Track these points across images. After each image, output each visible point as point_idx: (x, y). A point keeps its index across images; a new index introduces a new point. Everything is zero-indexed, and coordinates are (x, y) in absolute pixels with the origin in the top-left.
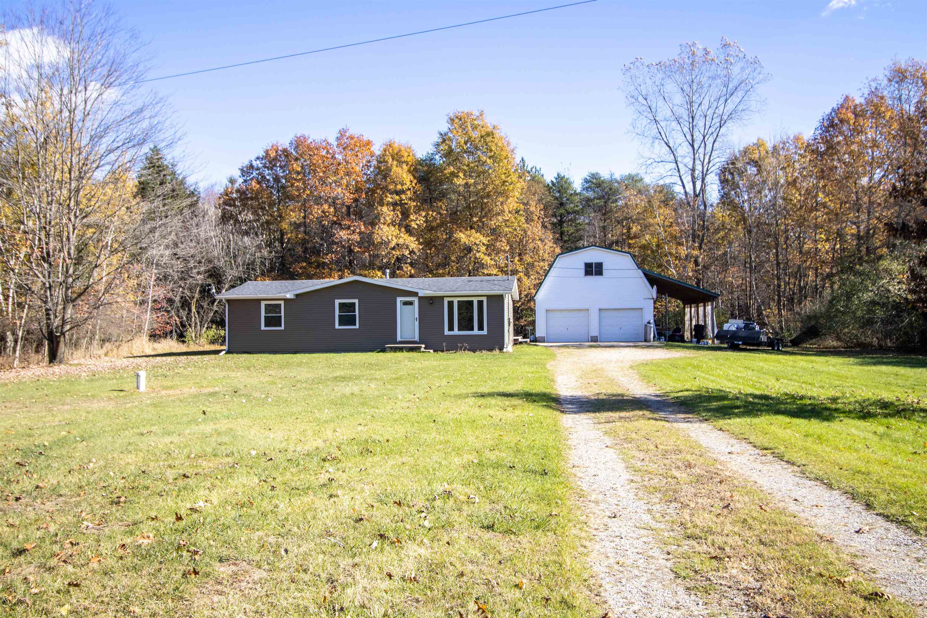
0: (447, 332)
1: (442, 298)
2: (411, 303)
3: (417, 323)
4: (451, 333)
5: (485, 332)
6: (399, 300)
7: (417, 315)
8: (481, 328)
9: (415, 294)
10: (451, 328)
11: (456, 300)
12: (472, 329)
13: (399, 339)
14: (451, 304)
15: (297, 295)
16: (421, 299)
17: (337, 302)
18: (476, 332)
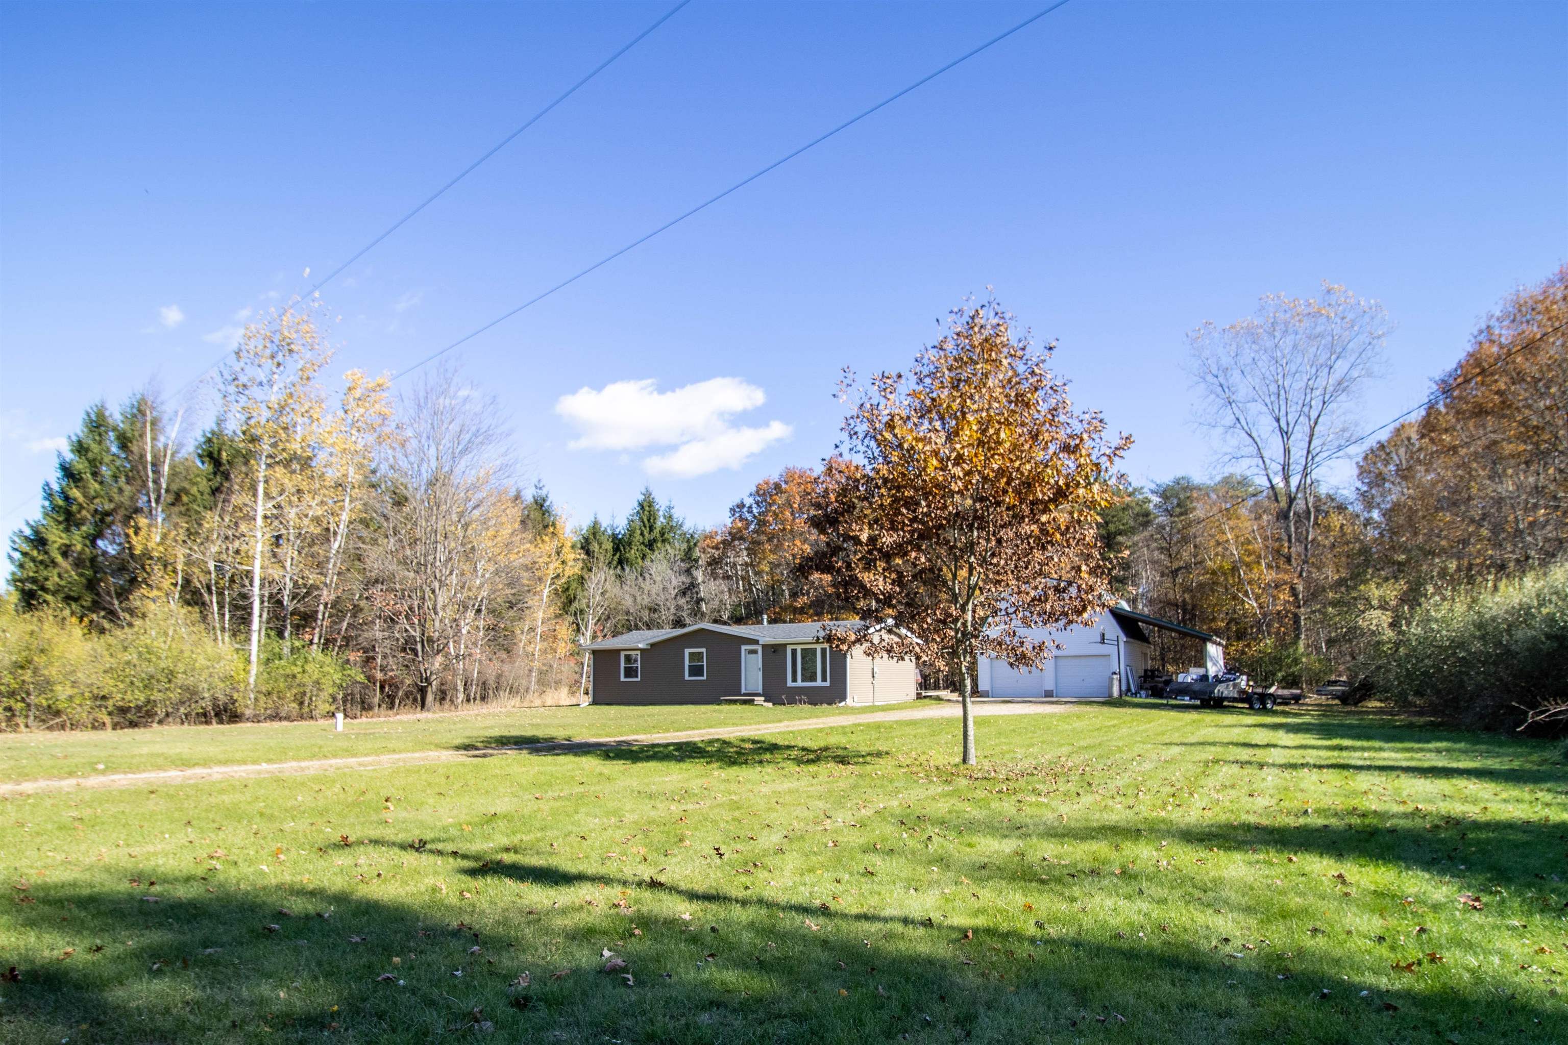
0: (790, 683)
1: (785, 645)
2: (754, 652)
3: (761, 673)
4: (794, 684)
5: (827, 684)
6: (744, 648)
7: (760, 665)
8: (824, 679)
9: (756, 642)
10: (794, 680)
11: (799, 648)
12: (815, 680)
13: (743, 691)
14: (794, 652)
15: (652, 645)
16: (764, 646)
17: (687, 651)
18: (819, 683)
